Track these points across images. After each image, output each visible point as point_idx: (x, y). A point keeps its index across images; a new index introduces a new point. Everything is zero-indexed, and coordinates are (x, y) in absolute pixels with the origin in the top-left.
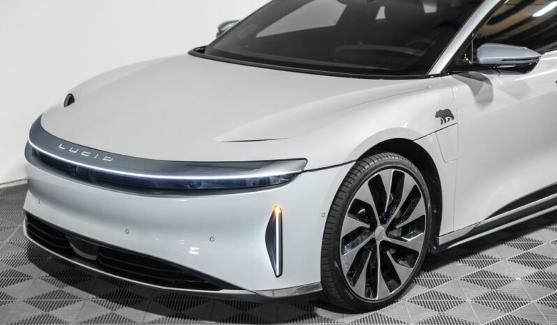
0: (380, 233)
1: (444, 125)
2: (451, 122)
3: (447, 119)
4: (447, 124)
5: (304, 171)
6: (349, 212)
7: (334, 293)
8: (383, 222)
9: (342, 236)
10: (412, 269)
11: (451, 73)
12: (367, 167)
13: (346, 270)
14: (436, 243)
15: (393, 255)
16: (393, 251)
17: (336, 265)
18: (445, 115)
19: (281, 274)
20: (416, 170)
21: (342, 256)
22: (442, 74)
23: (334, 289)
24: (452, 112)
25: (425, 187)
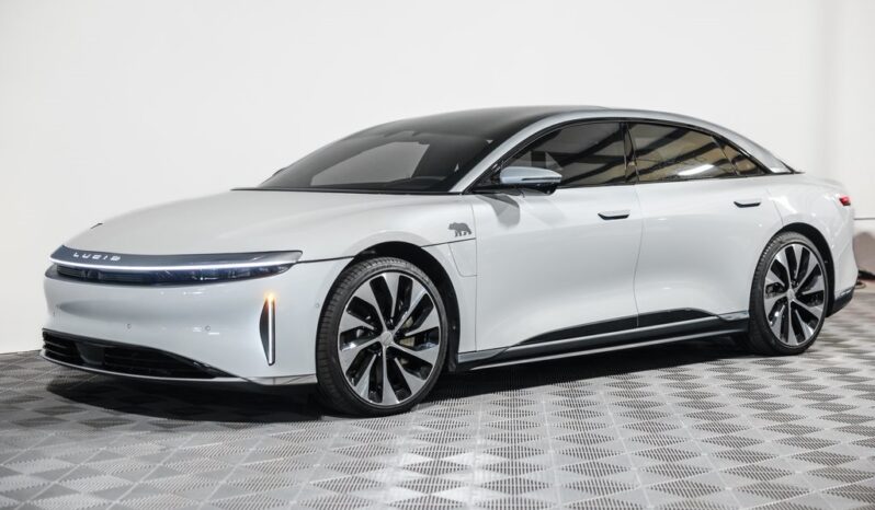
0: (387, 338)
1: (459, 238)
2: (468, 236)
3: (463, 233)
4: (463, 238)
5: (298, 263)
6: (348, 309)
7: (333, 391)
8: (391, 328)
9: (340, 332)
10: (425, 381)
11: (474, 193)
12: (369, 267)
13: (345, 367)
14: (456, 361)
15: (404, 366)
16: (404, 362)
17: (334, 360)
18: (460, 228)
19: (274, 362)
20: (427, 279)
21: (339, 352)
22: (463, 193)
23: (333, 386)
24: (470, 227)
25: (438, 298)
